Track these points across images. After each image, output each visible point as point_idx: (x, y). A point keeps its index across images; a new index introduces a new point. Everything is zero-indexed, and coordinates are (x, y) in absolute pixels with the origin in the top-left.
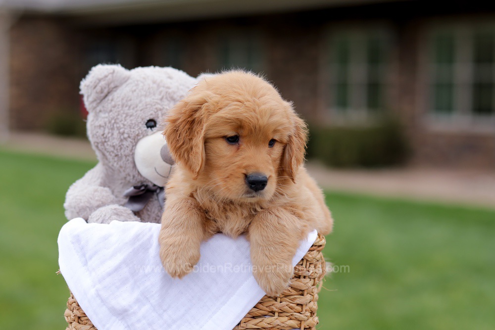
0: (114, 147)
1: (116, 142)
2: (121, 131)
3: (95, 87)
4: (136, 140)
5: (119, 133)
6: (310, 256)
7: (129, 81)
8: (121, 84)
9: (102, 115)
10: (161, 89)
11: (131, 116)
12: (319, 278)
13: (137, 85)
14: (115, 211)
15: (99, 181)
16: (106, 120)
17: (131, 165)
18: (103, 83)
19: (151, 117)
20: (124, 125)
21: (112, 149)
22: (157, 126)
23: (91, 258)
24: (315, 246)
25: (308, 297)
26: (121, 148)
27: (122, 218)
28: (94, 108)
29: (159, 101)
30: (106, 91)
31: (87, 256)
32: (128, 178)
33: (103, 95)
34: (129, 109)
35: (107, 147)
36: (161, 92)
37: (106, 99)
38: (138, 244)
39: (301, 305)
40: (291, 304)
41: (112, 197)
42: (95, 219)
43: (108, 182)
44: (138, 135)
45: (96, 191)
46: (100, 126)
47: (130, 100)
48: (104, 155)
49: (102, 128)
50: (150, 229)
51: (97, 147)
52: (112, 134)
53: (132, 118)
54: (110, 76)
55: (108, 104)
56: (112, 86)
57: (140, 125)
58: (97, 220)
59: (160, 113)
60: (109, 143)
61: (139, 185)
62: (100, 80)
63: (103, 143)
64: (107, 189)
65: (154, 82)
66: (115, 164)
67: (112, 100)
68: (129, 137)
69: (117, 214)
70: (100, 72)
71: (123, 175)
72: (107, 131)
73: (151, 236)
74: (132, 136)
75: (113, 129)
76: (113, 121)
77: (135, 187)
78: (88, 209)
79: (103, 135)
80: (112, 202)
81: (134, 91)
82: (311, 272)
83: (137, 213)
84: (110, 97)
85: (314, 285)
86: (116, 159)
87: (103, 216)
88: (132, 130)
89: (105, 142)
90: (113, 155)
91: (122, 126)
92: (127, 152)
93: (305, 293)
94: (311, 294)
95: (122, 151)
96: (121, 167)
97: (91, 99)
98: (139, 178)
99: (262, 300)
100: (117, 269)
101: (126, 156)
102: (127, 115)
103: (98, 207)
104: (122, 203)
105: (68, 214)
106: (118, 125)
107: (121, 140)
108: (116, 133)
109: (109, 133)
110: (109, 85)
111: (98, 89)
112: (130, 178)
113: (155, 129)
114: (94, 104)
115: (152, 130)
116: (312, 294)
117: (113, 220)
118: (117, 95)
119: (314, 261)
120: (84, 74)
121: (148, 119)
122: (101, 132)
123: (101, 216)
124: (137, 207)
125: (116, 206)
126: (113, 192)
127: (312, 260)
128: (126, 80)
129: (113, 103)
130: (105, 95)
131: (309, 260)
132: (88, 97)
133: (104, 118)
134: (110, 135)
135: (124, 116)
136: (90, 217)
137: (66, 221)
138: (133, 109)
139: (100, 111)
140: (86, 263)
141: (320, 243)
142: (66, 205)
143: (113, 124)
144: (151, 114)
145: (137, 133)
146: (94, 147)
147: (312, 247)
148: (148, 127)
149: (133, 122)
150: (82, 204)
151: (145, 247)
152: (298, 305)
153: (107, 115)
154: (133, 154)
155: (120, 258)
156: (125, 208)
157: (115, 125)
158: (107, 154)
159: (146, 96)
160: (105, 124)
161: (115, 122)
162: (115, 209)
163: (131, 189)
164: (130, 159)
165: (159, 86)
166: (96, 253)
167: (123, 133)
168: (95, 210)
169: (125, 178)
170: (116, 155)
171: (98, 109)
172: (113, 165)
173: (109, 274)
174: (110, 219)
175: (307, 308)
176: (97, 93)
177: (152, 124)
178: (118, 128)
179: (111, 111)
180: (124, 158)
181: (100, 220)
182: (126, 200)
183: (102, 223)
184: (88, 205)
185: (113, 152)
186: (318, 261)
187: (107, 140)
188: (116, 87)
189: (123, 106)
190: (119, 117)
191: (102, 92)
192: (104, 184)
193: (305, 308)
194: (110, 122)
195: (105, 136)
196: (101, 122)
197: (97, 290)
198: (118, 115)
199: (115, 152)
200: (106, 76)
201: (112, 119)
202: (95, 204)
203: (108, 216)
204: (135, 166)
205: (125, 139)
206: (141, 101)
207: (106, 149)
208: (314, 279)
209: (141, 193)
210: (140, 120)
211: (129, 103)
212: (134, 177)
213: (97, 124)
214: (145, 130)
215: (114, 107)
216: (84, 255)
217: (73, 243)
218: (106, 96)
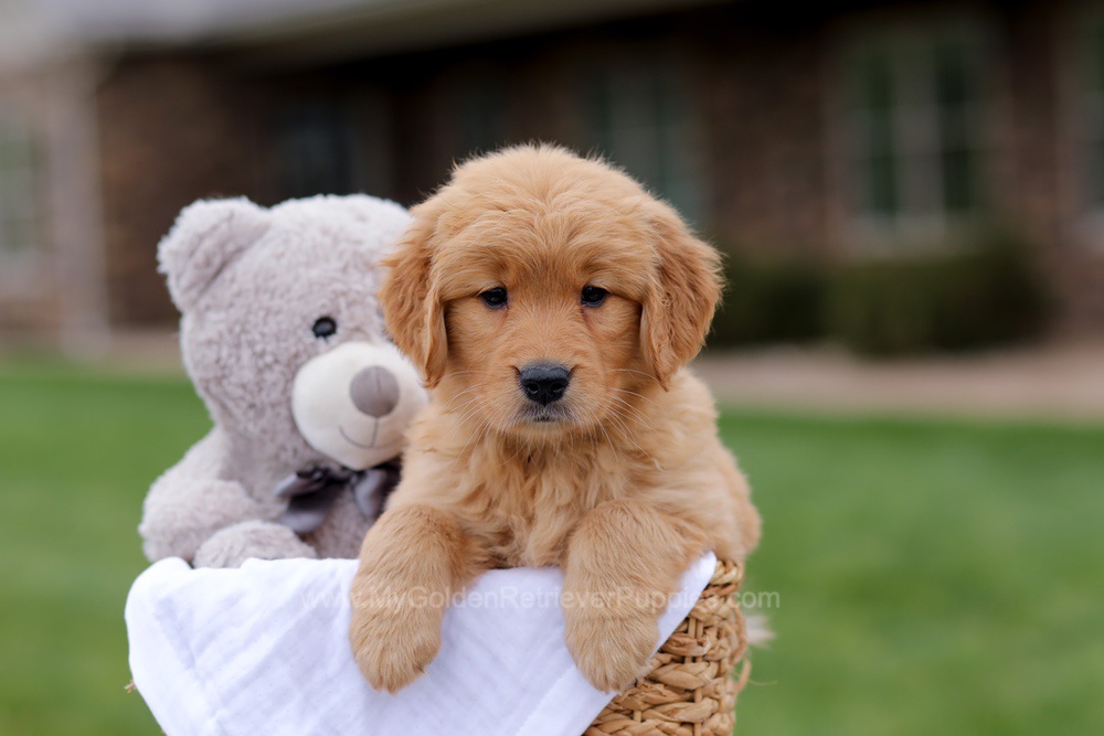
0: (243, 386)
1: (248, 375)
2: (258, 348)
3: (192, 253)
4: (293, 366)
5: (254, 354)
6: (704, 610)
7: (270, 234)
8: (251, 242)
9: (212, 316)
10: (343, 246)
11: (278, 313)
12: (732, 657)
13: (287, 242)
14: (253, 536)
15: (217, 468)
16: (222, 327)
17: (287, 426)
18: (208, 244)
19: (324, 312)
20: (263, 335)
21: (239, 392)
22: (340, 330)
23: (201, 648)
24: (715, 586)
25: (706, 705)
26: (260, 390)
27: (271, 551)
28: (194, 302)
29: (339, 275)
30: (217, 261)
31: (193, 644)
32: (283, 457)
33: (211, 271)
34: (272, 297)
35: (230, 389)
36: (341, 255)
37: (219, 279)
38: (307, 608)
39: (691, 725)
40: (667, 725)
41: (247, 502)
42: (209, 558)
43: (237, 468)
44: (296, 356)
45: (208, 491)
46: (209, 343)
47: (274, 277)
48: (224, 407)
49: (215, 347)
50: (333, 574)
51: (207, 390)
52: (239, 359)
53: (280, 318)
54: (224, 227)
55: (223, 290)
56: (230, 247)
57: (300, 332)
58: (214, 560)
59: (342, 302)
60: (233, 379)
61: (309, 468)
62: (201, 238)
63: (219, 380)
64: (234, 485)
65: (325, 232)
66: (251, 427)
67: (233, 280)
68: (276, 361)
69: (259, 543)
70: (202, 218)
71: (270, 449)
72: (225, 352)
73: (337, 590)
74: (284, 358)
75: (238, 346)
76: (237, 329)
77: (301, 475)
78: (193, 536)
79: (218, 361)
80: (248, 515)
81: (279, 257)
82: (708, 646)
83: (305, 537)
84: (227, 274)
85: (718, 675)
86: (251, 413)
87: (226, 549)
88: (283, 345)
89: (224, 376)
90: (244, 405)
91: (258, 337)
92: (275, 395)
93: (698, 695)
94: (714, 696)
95: (264, 394)
96: (264, 431)
97: (185, 282)
98: (308, 455)
99: (599, 718)
100: (262, 670)
101: (273, 406)
102: (268, 312)
103: (217, 527)
104: (274, 514)
105: (150, 550)
106: (249, 337)
107: (260, 371)
108: (246, 354)
109: (230, 356)
110: (222, 245)
111: (199, 257)
112: (286, 456)
113: (333, 339)
114: (193, 293)
115: (327, 342)
116: (717, 697)
117: (246, 557)
118: (243, 269)
119: (716, 621)
120: (165, 225)
121: (316, 316)
122: (211, 354)
123: (222, 550)
124: (307, 520)
125: (255, 525)
126: (250, 492)
127: (709, 620)
128: (260, 232)
129: (235, 288)
130: (215, 269)
131: (701, 618)
132: (179, 277)
133: (216, 322)
134: (232, 360)
135: (262, 314)
136: (198, 553)
137: (145, 564)
138: (282, 296)
139: (208, 308)
140: (190, 663)
141: (726, 579)
142: (144, 528)
143: (238, 335)
144: (323, 306)
145: (293, 350)
146: (201, 392)
147: (707, 588)
148: (318, 335)
149: (284, 326)
150: (178, 525)
151: (323, 616)
152: (683, 724)
153: (222, 315)
154: (288, 401)
155: (267, 643)
156: (277, 527)
157: (244, 338)
158: (230, 405)
159: (308, 265)
160: (221, 335)
161: (244, 331)
162: (254, 532)
163: (290, 480)
164: (283, 411)
165: (336, 240)
166: (211, 637)
167: (262, 355)
168: (209, 536)
169: (277, 457)
170: (252, 406)
171: (204, 302)
172: (246, 429)
173: (245, 683)
174: (243, 554)
175: (706, 729)
176: (197, 266)
177: (327, 327)
178: (251, 344)
179: (231, 305)
180: (269, 412)
181: (221, 560)
182: (282, 507)
183: (225, 565)
184: (192, 524)
185: (242, 398)
186: (724, 619)
187: (227, 372)
188: (240, 250)
189: (257, 291)
190: (251, 318)
191: (208, 263)
192: (227, 475)
193: (699, 730)
194: (231, 331)
195: (222, 363)
196: (210, 332)
197: (220, 723)
198: (249, 313)
199: (248, 397)
200: (214, 228)
201: (236, 322)
202: (208, 520)
203: (238, 548)
204: (294, 428)
205: (269, 367)
206: (297, 279)
207: (226, 394)
208: (719, 662)
209: (315, 487)
210: (297, 321)
211: (272, 284)
212: (295, 451)
213: (202, 337)
214: (313, 344)
215: (238, 294)
216: (185, 644)
217: (158, 618)
218: (219, 272)
